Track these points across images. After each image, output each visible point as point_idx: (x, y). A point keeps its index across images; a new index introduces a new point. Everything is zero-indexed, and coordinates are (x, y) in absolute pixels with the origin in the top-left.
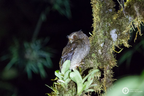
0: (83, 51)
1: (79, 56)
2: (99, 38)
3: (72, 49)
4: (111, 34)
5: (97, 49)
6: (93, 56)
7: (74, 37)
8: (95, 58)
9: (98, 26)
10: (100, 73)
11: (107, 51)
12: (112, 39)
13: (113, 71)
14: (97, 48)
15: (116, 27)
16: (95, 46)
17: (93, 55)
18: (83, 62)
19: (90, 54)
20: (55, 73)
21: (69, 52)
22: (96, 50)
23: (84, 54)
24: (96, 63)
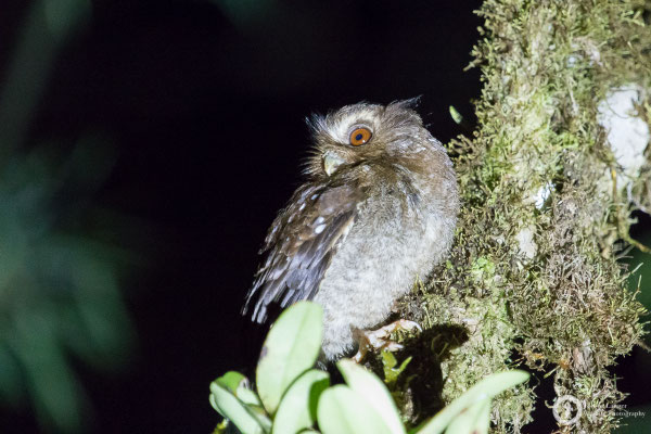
0: (401, 238)
1: (370, 275)
2: (524, 147)
3: (319, 230)
4: (605, 123)
5: (507, 227)
6: (477, 273)
7: (359, 137)
8: (496, 292)
9: (516, 58)
10: (527, 398)
11: (575, 239)
12: (609, 156)
13: (621, 386)
14: (509, 220)
15: (637, 71)
16: (491, 202)
17: (482, 270)
18: (410, 316)
19: (454, 261)
20: (209, 392)
21: (298, 244)
22: (501, 230)
23: (407, 260)
24: (500, 324)
